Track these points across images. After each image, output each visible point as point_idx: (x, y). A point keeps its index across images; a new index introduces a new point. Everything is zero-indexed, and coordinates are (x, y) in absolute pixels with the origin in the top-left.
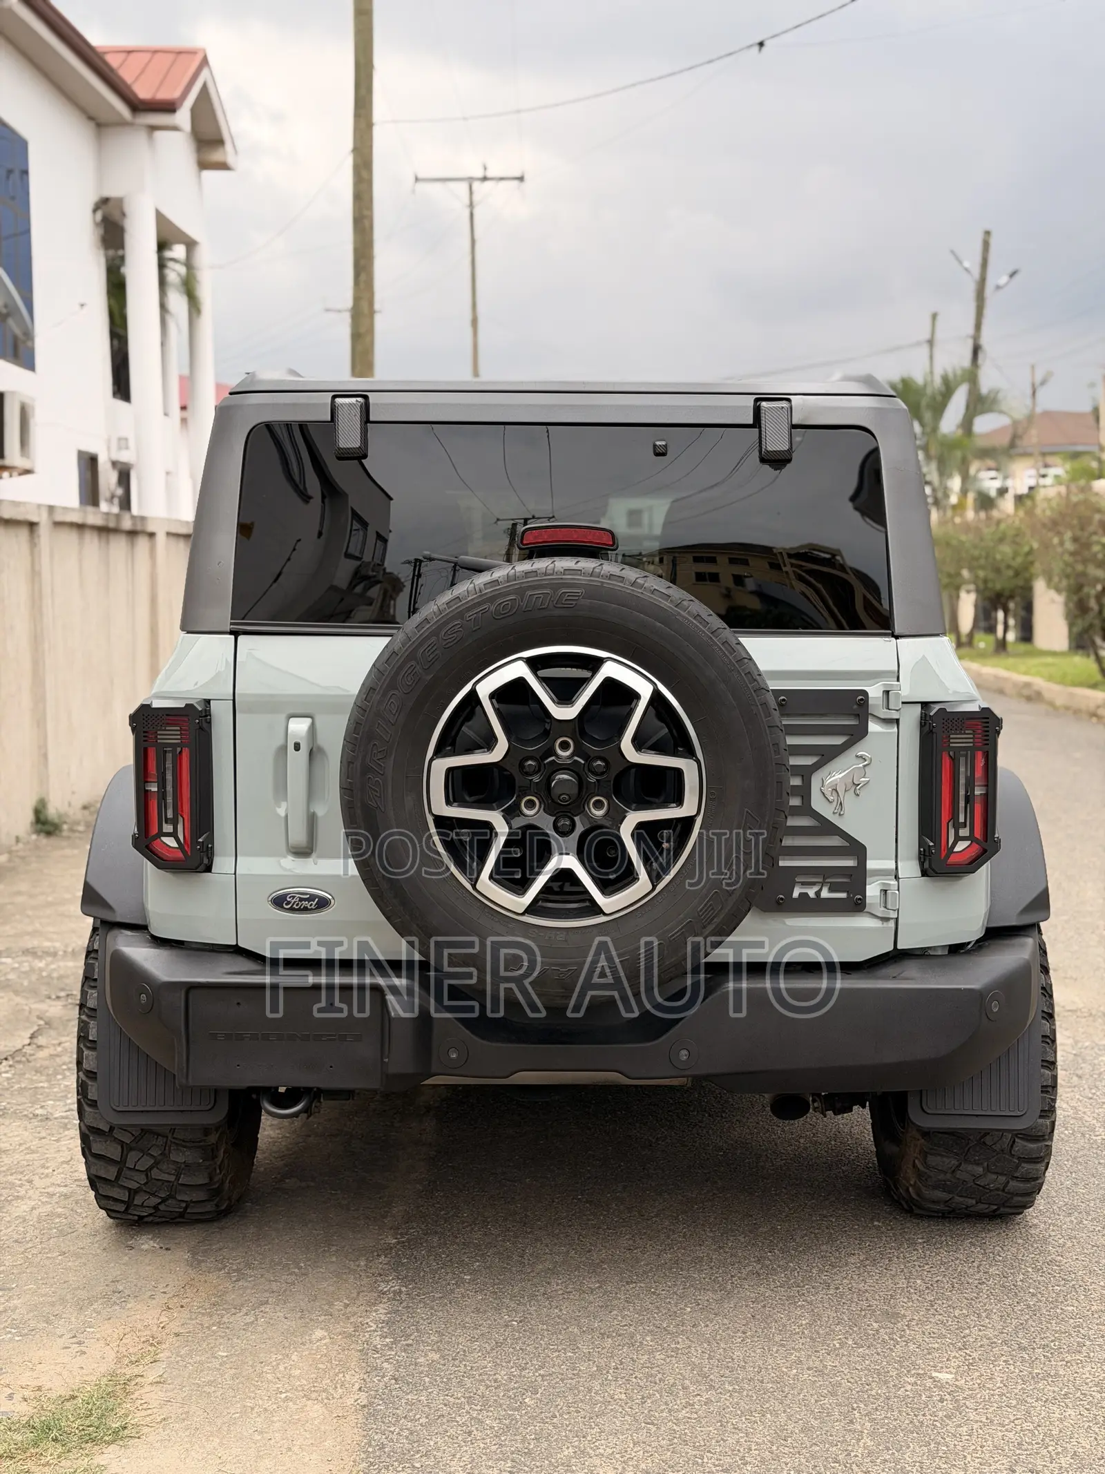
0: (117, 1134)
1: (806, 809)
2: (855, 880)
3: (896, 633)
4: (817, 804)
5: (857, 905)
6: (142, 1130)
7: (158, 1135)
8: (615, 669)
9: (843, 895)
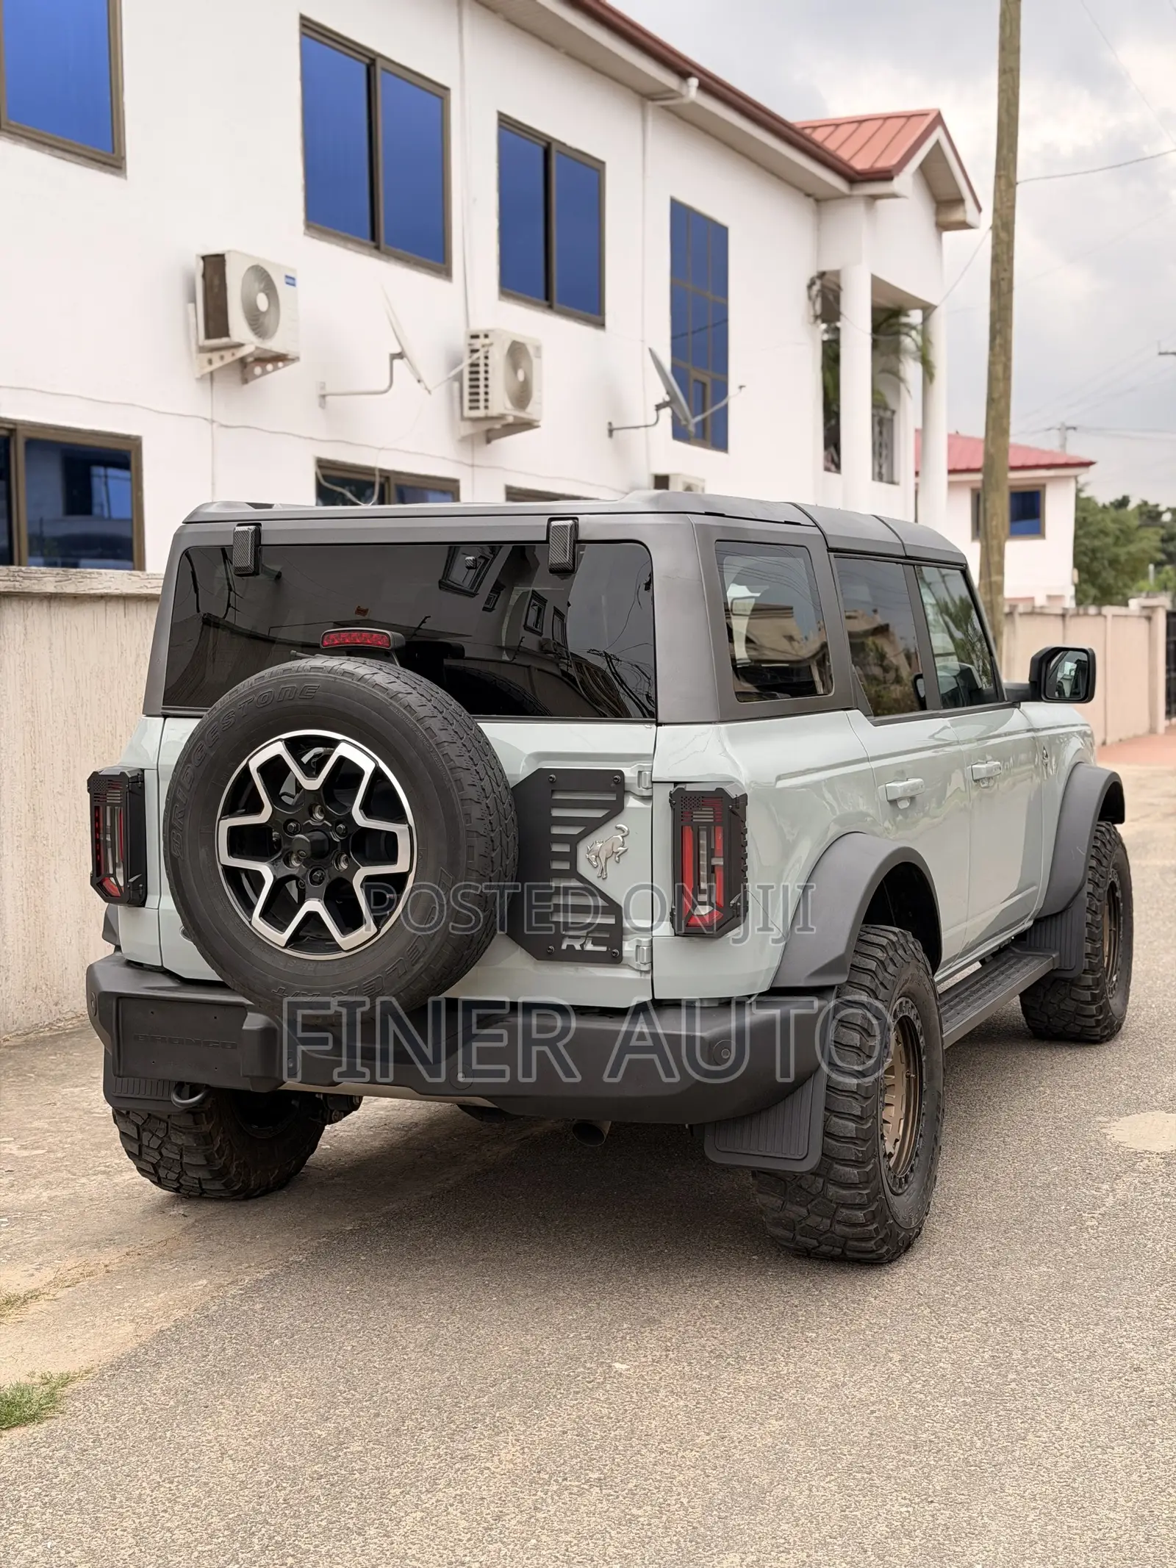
0: (132, 1116)
1: (573, 873)
2: (614, 936)
3: (660, 721)
4: (584, 868)
5: (614, 958)
6: (149, 1115)
7: (161, 1120)
8: (348, 750)
9: (604, 949)
